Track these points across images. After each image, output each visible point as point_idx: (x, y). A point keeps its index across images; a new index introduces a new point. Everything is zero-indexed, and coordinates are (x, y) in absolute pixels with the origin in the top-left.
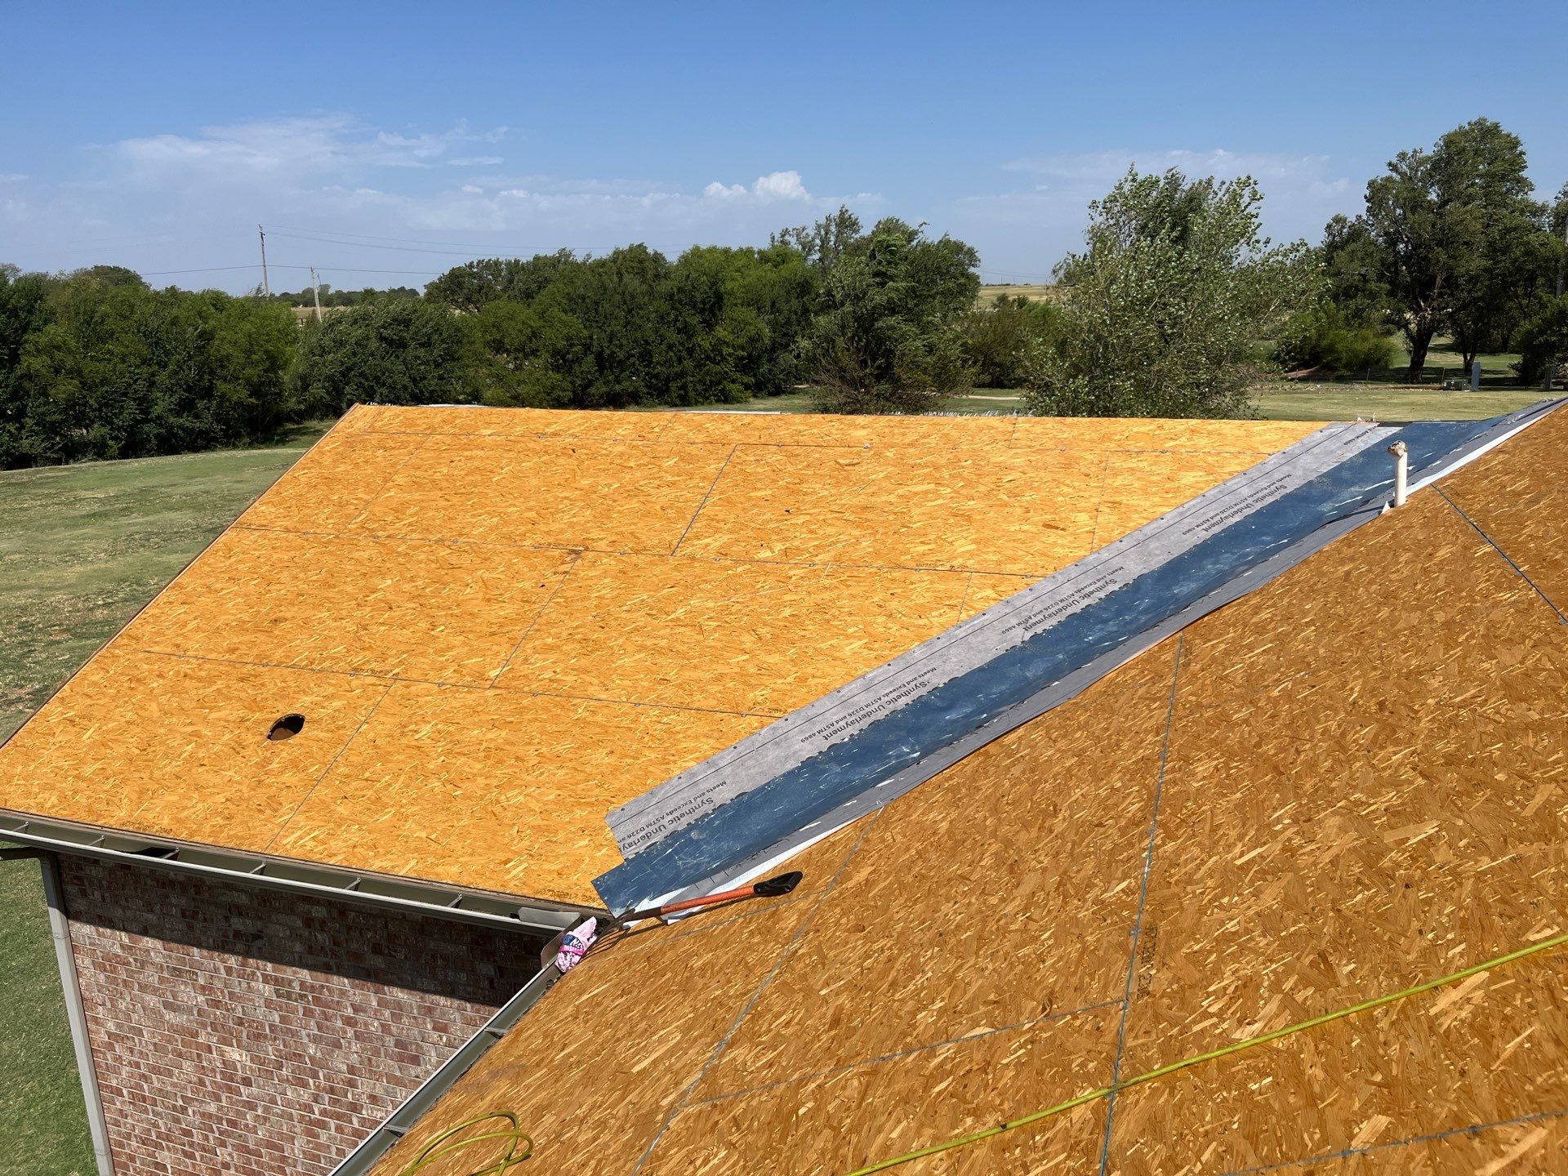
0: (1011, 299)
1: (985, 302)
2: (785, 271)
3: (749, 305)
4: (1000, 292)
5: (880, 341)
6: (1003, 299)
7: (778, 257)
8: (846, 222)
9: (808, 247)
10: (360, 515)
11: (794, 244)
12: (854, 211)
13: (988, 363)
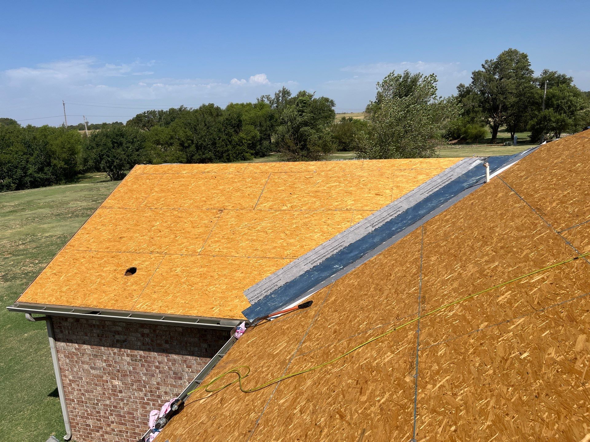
0: (347, 118)
1: (337, 120)
2: (264, 111)
3: (252, 124)
4: (343, 116)
5: (302, 135)
6: (344, 119)
7: (261, 105)
8: (285, 93)
9: (272, 103)
10: (144, 202)
11: (266, 101)
12: (288, 88)
13: (341, 142)
